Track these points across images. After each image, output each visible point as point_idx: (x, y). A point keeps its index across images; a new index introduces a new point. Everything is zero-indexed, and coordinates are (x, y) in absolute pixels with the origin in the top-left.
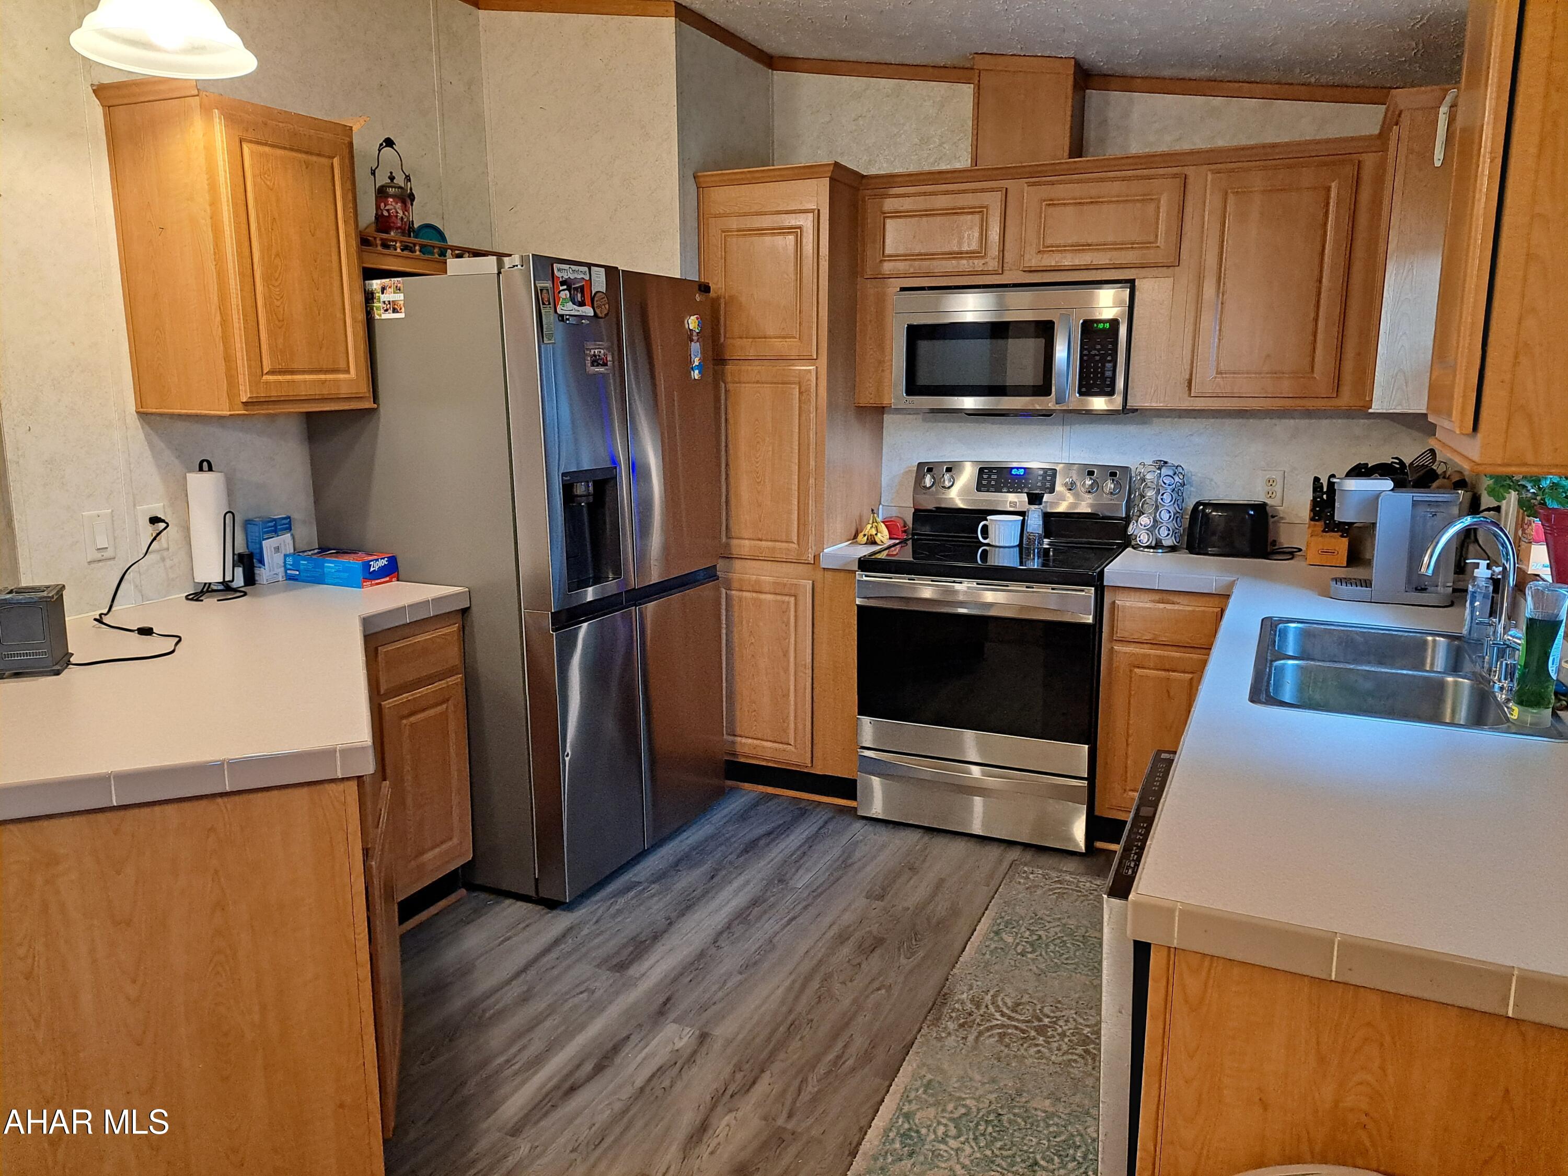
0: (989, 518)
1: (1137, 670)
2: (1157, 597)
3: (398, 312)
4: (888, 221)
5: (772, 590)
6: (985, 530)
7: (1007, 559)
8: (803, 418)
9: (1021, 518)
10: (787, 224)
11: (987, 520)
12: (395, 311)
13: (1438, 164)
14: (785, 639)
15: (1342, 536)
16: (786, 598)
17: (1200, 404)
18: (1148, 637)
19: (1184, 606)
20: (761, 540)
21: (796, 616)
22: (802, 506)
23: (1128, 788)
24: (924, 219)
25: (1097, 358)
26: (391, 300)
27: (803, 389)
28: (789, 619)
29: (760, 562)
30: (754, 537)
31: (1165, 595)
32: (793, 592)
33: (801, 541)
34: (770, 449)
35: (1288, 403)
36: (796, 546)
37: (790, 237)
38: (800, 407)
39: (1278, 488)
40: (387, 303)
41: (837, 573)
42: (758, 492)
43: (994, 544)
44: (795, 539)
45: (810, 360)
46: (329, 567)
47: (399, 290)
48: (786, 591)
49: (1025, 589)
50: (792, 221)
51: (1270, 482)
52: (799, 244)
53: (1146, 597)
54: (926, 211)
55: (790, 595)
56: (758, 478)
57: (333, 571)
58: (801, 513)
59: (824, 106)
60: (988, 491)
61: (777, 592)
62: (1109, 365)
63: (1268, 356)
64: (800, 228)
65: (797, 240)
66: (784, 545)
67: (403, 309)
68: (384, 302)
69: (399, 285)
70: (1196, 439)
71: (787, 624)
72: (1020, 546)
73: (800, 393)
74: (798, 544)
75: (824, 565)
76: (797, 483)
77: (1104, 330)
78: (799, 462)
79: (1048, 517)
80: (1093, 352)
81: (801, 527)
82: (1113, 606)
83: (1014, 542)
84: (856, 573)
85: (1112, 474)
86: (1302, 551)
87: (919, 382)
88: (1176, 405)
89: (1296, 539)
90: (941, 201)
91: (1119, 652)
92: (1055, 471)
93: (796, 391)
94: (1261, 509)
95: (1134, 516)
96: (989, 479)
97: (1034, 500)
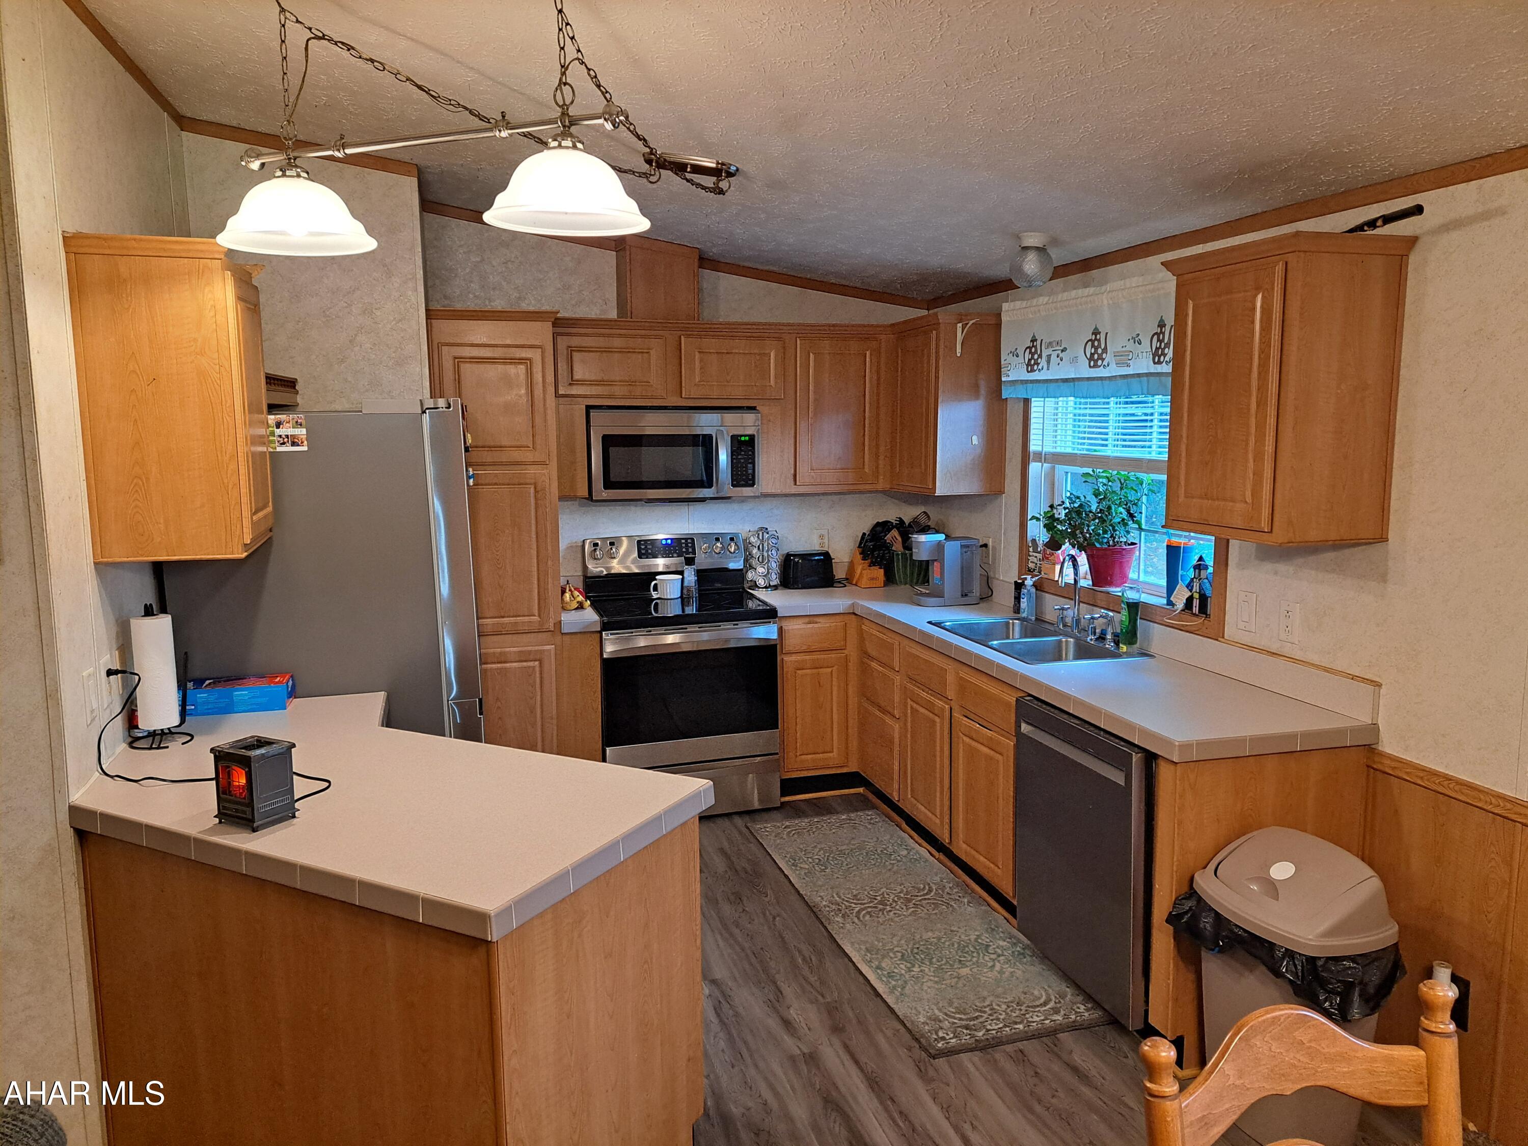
0: (657, 577)
1: (798, 672)
2: (807, 620)
3: (298, 445)
4: (574, 354)
5: (517, 659)
6: (655, 588)
7: (673, 610)
8: (540, 512)
9: (681, 577)
10: (518, 356)
11: (656, 580)
12: (294, 444)
13: (959, 355)
14: (531, 698)
15: (880, 568)
16: (531, 664)
17: (802, 490)
18: (804, 648)
19: (823, 623)
20: (503, 617)
21: (541, 678)
22: (542, 584)
23: (798, 754)
24: (604, 354)
25: (742, 461)
26: (289, 434)
27: (539, 488)
28: (535, 682)
29: (503, 636)
30: (496, 615)
31: (811, 618)
32: (538, 657)
33: (542, 614)
34: (510, 539)
35: (851, 487)
36: (536, 618)
37: (522, 366)
38: (536, 504)
39: (826, 541)
40: (284, 436)
41: (573, 636)
42: (500, 576)
43: (665, 597)
44: (536, 612)
45: (543, 463)
46: (237, 695)
47: (301, 425)
48: (532, 657)
49: (732, 626)
50: (524, 353)
51: (821, 537)
52: (530, 374)
53: (800, 621)
54: (600, 348)
55: (535, 660)
56: (499, 564)
57: (247, 698)
58: (542, 590)
59: (475, 248)
60: (647, 558)
61: (522, 659)
62: (750, 466)
63: (840, 458)
64: (529, 359)
65: (527, 369)
66: (526, 619)
67: (306, 442)
68: (280, 436)
69: (299, 421)
70: (776, 511)
71: (533, 686)
72: (681, 597)
73: (536, 492)
74: (539, 616)
75: (565, 630)
76: (536, 565)
77: (745, 441)
78: (537, 548)
79: (700, 573)
80: (740, 457)
81: (542, 602)
82: (781, 631)
83: (677, 594)
84: (600, 632)
85: (732, 539)
86: (848, 580)
87: (613, 479)
88: (787, 491)
89: (840, 573)
90: (617, 342)
91: (787, 661)
92: (693, 539)
93: (532, 490)
94: (826, 555)
95: (751, 567)
96: (646, 549)
97: (690, 562)
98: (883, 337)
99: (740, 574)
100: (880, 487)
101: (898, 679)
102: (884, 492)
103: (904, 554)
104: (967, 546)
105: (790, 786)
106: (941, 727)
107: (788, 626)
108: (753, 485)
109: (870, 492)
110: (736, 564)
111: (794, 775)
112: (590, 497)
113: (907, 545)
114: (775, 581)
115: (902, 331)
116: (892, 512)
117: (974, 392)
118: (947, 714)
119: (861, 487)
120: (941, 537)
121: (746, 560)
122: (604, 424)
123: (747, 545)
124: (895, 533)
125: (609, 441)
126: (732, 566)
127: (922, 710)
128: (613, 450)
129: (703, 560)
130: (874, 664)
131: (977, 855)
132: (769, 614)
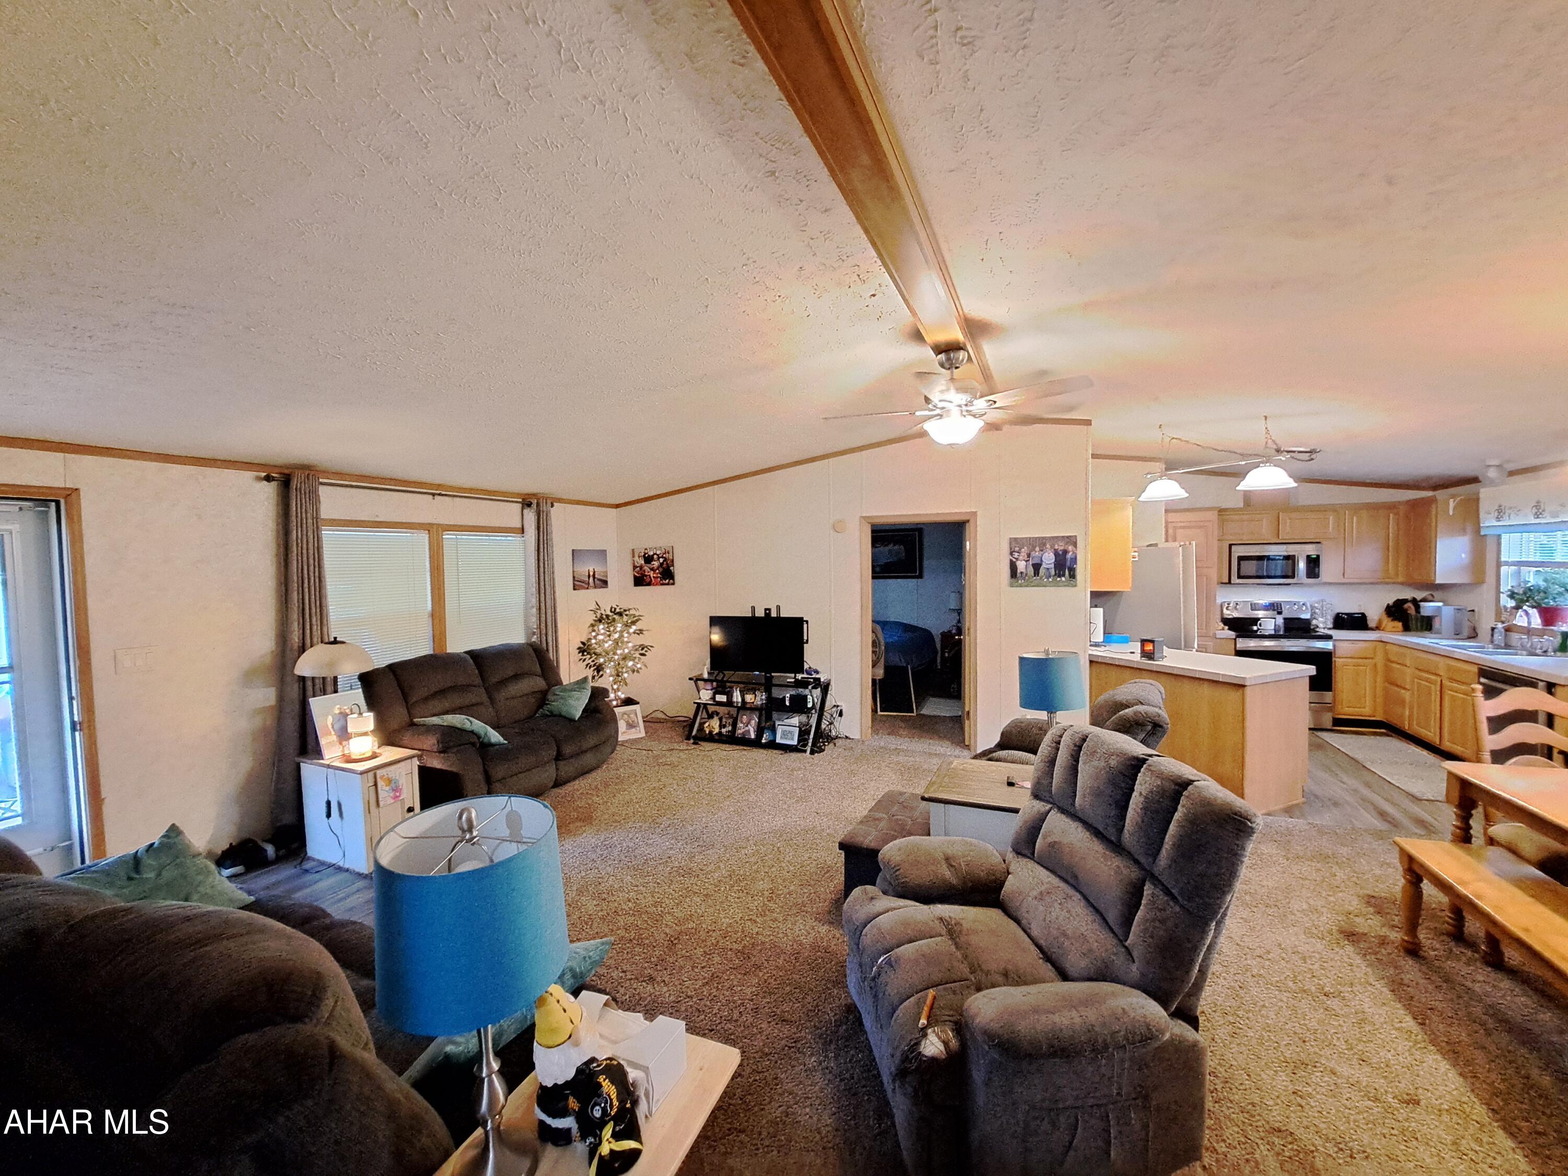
0: (1261, 619)
2: (1351, 642)
4: (1225, 523)
6: (1260, 624)
7: (1270, 632)
8: (1208, 588)
9: (1274, 620)
10: (1201, 525)
13: (1451, 514)
15: (1399, 622)
17: (1347, 581)
18: (1350, 656)
19: (1361, 645)
23: (1344, 707)
24: (1239, 522)
25: (1313, 567)
27: (1208, 578)
31: (1354, 641)
33: (1207, 629)
35: (1380, 580)
36: (1205, 631)
37: (1203, 529)
39: (1363, 607)
41: (1222, 639)
43: (1266, 627)
45: (1211, 567)
49: (1307, 642)
50: (1204, 524)
51: (1360, 605)
52: (1207, 532)
53: (1346, 644)
54: (1237, 520)
60: (1255, 611)
62: (1317, 569)
63: (1372, 566)
64: (1207, 526)
65: (1206, 530)
70: (1331, 592)
72: (1275, 628)
75: (1218, 637)
77: (1315, 558)
79: (1285, 619)
80: (1311, 565)
81: (1207, 625)
82: (1334, 646)
83: (1273, 628)
84: (1235, 639)
85: (1303, 604)
86: (1378, 628)
87: (1242, 574)
88: (1339, 581)
89: (1372, 624)
90: (1245, 517)
91: (1338, 662)
92: (1281, 605)
93: (1205, 580)
94: (1363, 615)
95: (1315, 618)
96: (1254, 607)
97: (1280, 613)
98: (1401, 507)
99: (1308, 622)
100: (1401, 579)
101: (1408, 670)
102: (1402, 584)
103: (1416, 616)
104: (1459, 609)
105: (1338, 722)
106: (1435, 689)
107: (1337, 643)
108: (1318, 577)
109: (1394, 583)
110: (1306, 616)
111: (1340, 717)
112: (1230, 582)
113: (1417, 608)
114: (1331, 626)
115: (1414, 505)
116: (1408, 594)
117: (1463, 531)
118: (1439, 683)
119: (1387, 580)
120: (1440, 604)
121: (1312, 615)
122: (1238, 551)
123: (1312, 607)
124: (1410, 604)
125: (1241, 559)
126: (1303, 616)
127: (1424, 683)
128: (1242, 562)
129: (1287, 613)
130: (1394, 665)
131: (1456, 746)
132: (1328, 637)
